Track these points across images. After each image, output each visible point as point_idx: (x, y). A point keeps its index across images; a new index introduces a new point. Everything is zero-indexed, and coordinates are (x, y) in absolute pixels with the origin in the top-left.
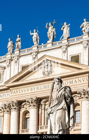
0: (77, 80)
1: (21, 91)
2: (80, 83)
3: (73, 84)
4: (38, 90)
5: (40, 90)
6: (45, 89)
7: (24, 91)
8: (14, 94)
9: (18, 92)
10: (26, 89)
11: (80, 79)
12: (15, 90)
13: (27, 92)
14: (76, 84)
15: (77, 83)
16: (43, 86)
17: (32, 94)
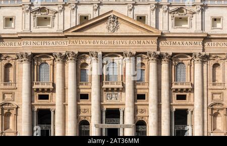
0: (145, 41)
1: (81, 42)
2: (148, 44)
3: (141, 45)
4: (102, 45)
5: (104, 45)
6: (110, 45)
7: (85, 42)
8: (73, 44)
9: (78, 43)
10: (87, 41)
11: (148, 41)
12: (74, 41)
13: (88, 44)
14: (144, 44)
15: (146, 45)
16: (108, 41)
17: (95, 47)
